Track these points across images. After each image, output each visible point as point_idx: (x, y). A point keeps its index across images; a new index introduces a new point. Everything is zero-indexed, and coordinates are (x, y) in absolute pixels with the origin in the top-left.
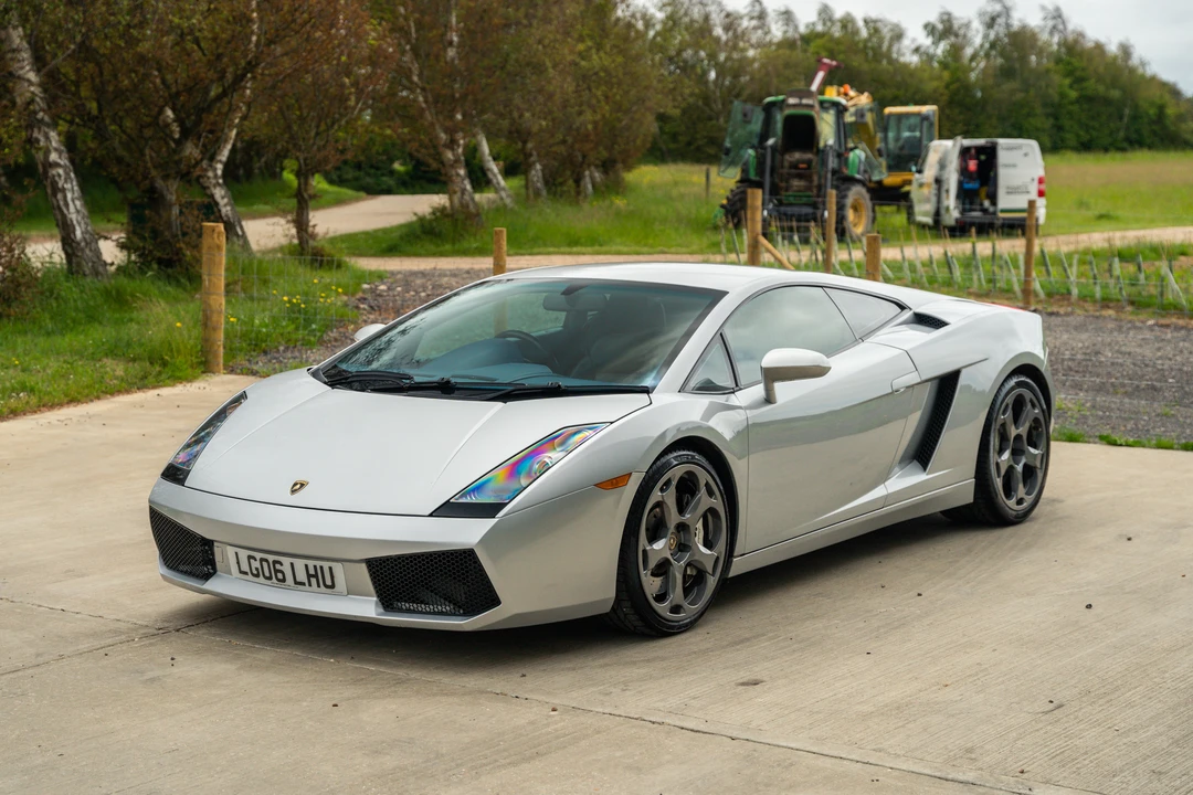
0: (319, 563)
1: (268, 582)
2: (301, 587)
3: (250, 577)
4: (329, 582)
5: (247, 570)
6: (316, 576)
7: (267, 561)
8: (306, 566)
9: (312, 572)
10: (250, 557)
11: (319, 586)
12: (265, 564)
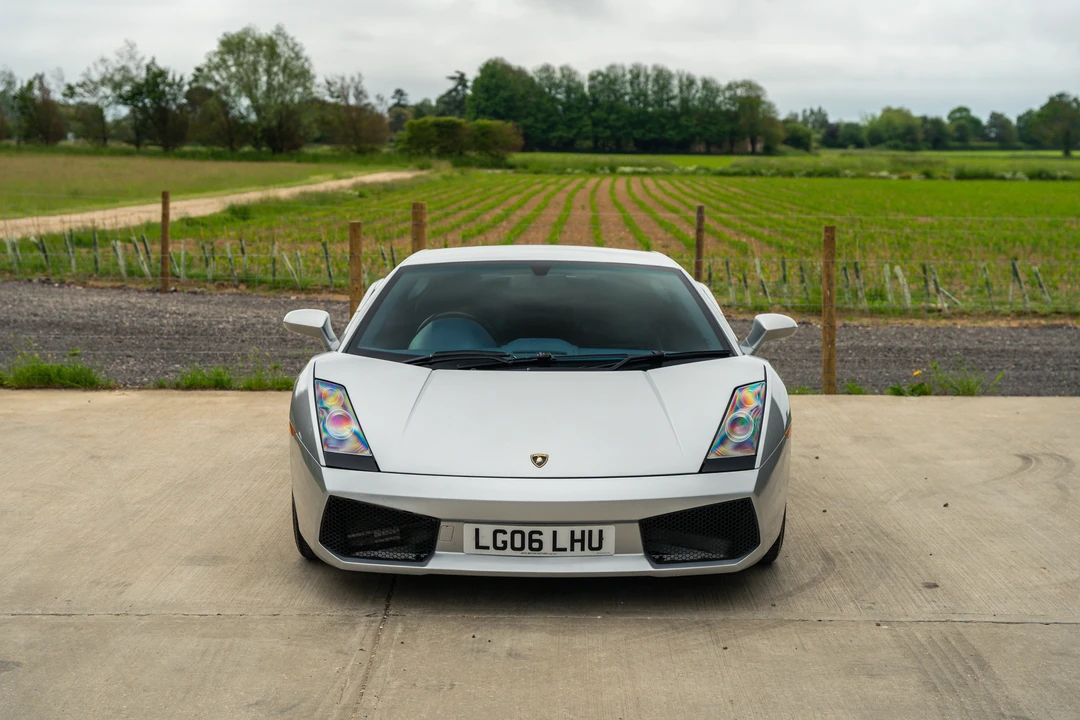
0: (587, 528)
1: (519, 553)
2: (559, 553)
3: (492, 551)
4: (595, 544)
5: (491, 545)
6: (582, 541)
7: (522, 533)
8: (573, 533)
9: (578, 536)
10: (495, 532)
11: (583, 549)
12: (518, 537)
